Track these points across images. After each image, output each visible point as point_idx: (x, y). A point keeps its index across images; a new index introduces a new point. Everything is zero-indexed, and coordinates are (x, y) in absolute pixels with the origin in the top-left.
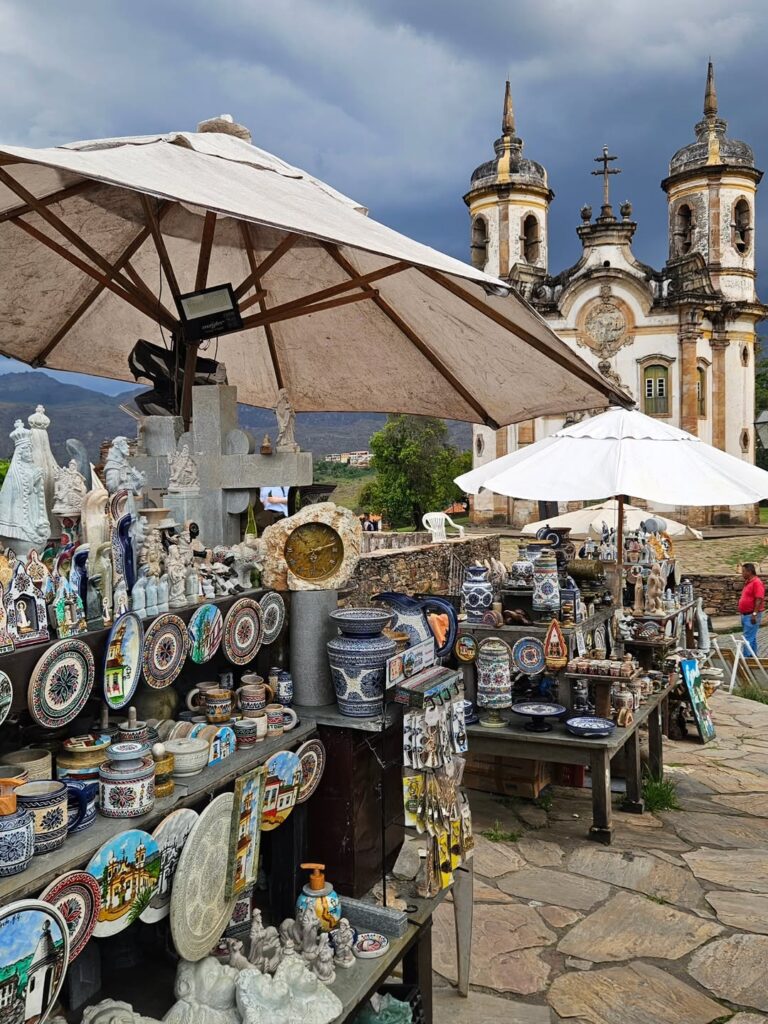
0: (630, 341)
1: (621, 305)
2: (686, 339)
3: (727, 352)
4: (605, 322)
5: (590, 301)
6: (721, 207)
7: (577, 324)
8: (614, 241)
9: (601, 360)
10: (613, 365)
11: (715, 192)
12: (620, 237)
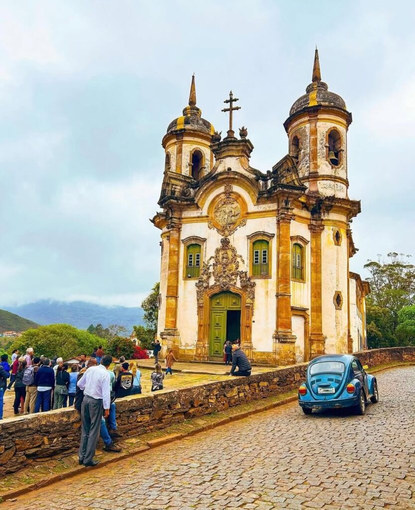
0: (243, 224)
1: (238, 198)
2: (283, 220)
3: (322, 234)
4: (227, 211)
5: (218, 196)
6: (318, 134)
7: (208, 213)
8: (234, 154)
9: (223, 237)
10: (231, 241)
11: (314, 125)
12: (238, 151)
